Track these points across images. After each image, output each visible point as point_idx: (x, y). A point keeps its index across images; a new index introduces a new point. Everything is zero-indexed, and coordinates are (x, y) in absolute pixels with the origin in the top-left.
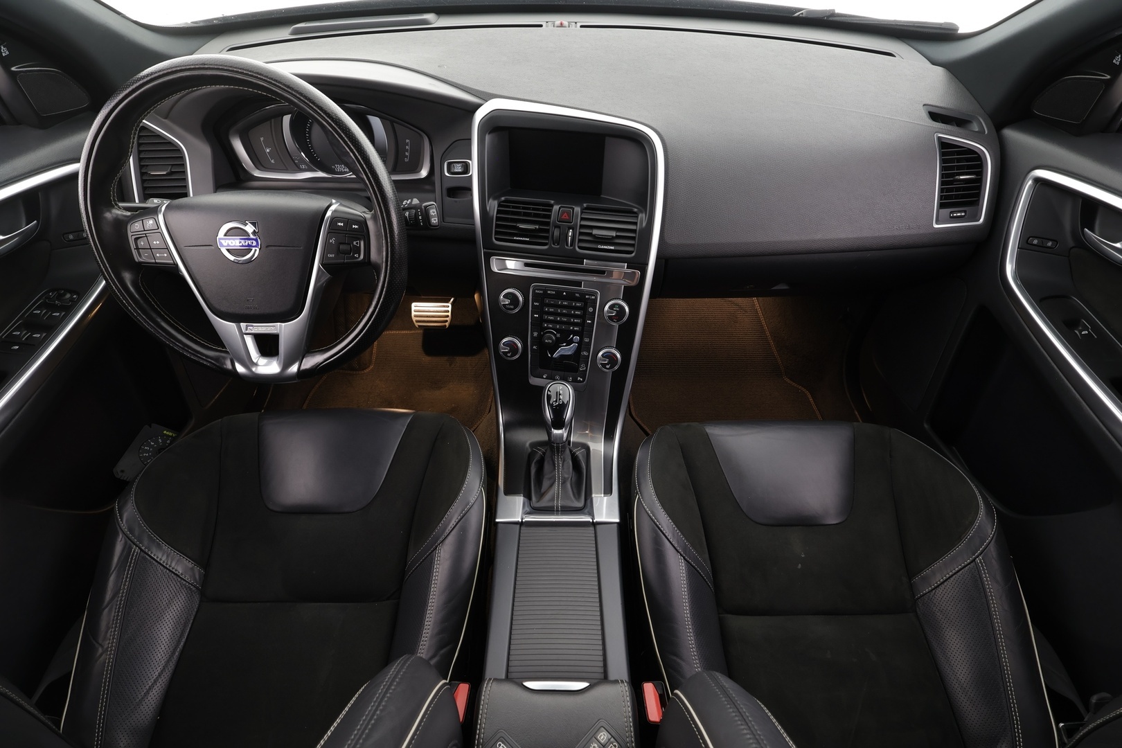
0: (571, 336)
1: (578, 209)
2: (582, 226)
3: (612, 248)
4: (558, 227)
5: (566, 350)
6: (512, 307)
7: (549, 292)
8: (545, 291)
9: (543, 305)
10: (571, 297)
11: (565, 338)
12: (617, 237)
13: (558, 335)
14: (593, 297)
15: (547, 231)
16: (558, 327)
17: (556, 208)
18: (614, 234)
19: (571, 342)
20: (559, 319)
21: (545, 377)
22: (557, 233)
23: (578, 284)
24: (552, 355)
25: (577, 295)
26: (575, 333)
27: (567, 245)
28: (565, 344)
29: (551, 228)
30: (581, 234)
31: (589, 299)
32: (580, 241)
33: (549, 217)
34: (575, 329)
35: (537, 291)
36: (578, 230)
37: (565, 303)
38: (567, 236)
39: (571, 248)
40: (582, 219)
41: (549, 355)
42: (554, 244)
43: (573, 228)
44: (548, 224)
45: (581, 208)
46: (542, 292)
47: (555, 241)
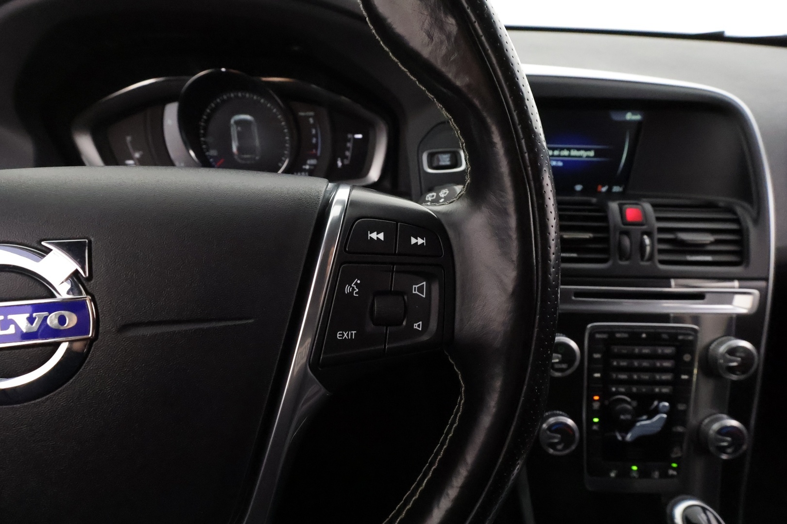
0: (656, 403)
1: (648, 207)
2: (661, 230)
3: (708, 258)
4: (627, 233)
5: (648, 426)
6: (564, 366)
7: (618, 335)
8: (611, 331)
9: (608, 355)
10: (655, 338)
11: (646, 409)
12: (717, 242)
13: (635, 404)
14: (690, 338)
15: (606, 240)
16: (634, 389)
17: (614, 206)
18: (709, 238)
19: (657, 411)
20: (635, 377)
21: (612, 473)
22: (626, 241)
23: (664, 317)
24: (624, 438)
25: (665, 336)
26: (662, 397)
27: (643, 260)
28: (645, 417)
29: (614, 237)
30: (661, 241)
31: (683, 341)
32: (661, 251)
33: (605, 219)
34: (664, 390)
35: (598, 336)
36: (658, 236)
37: (646, 351)
38: (642, 246)
39: (648, 263)
40: (659, 219)
41: (620, 438)
42: (621, 259)
43: (649, 234)
44: (606, 229)
45: (654, 206)
46: (605, 336)
47: (623, 254)
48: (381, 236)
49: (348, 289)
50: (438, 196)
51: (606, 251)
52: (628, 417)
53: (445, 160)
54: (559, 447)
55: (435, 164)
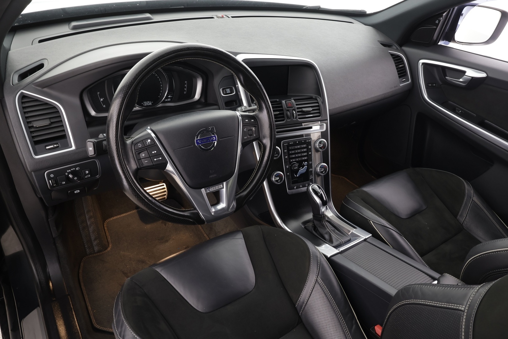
0: (304, 163)
1: (293, 101)
2: (298, 108)
3: (312, 115)
4: (288, 110)
5: (302, 170)
7: (290, 143)
8: (288, 143)
9: (289, 150)
10: (301, 143)
11: (301, 165)
12: (313, 110)
13: (298, 164)
14: (310, 141)
15: (283, 114)
16: (297, 160)
17: (284, 102)
18: (311, 109)
19: (304, 166)
20: (297, 156)
21: (295, 188)
22: (289, 113)
23: (302, 136)
24: (296, 176)
25: (303, 141)
26: (305, 161)
27: (294, 118)
28: (301, 168)
29: (285, 112)
30: (298, 112)
31: (308, 142)
32: (298, 115)
33: (282, 107)
34: (305, 158)
35: (285, 144)
36: (297, 110)
37: (299, 147)
38: (293, 114)
39: (296, 119)
40: (297, 105)
41: (295, 176)
42: (288, 119)
43: (294, 110)
44: (282, 110)
45: (294, 100)
46: (287, 144)
47: (288, 118)
48: (247, 120)
49: (245, 130)
50: (242, 108)
51: (283, 117)
52: (297, 168)
53: (228, 91)
54: (279, 181)
55: (225, 93)
